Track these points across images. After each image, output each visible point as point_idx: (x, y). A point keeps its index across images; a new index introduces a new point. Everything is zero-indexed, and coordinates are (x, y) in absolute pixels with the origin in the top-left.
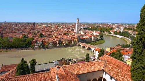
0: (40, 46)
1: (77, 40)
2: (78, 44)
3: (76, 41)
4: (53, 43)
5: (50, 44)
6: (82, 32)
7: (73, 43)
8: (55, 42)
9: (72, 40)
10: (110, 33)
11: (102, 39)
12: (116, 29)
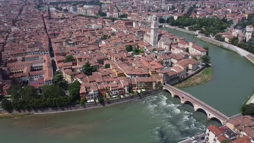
0: (95, 101)
1: (161, 81)
2: (164, 88)
3: (159, 83)
4: (118, 92)
5: (113, 92)
6: (163, 43)
7: (154, 88)
8: (121, 89)
9: (152, 82)
10: (223, 40)
11: (207, 66)
12: (237, 31)
